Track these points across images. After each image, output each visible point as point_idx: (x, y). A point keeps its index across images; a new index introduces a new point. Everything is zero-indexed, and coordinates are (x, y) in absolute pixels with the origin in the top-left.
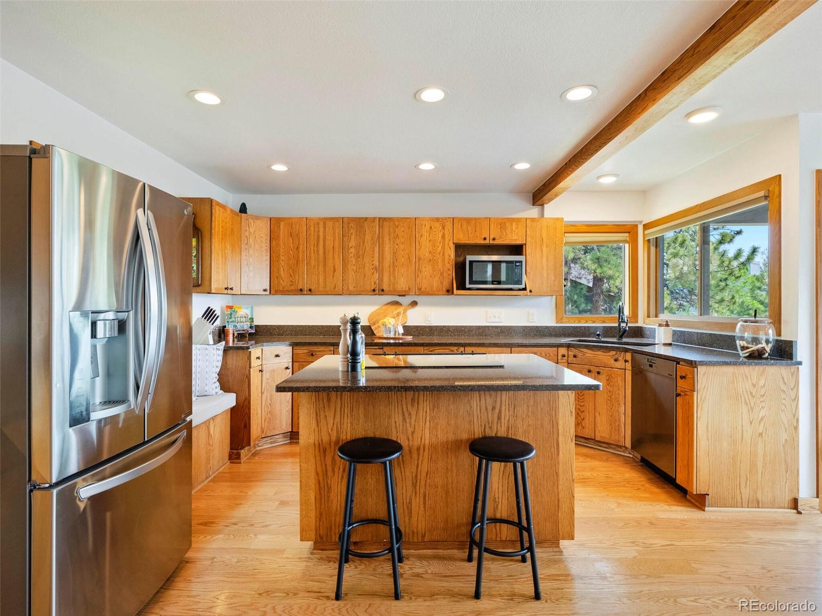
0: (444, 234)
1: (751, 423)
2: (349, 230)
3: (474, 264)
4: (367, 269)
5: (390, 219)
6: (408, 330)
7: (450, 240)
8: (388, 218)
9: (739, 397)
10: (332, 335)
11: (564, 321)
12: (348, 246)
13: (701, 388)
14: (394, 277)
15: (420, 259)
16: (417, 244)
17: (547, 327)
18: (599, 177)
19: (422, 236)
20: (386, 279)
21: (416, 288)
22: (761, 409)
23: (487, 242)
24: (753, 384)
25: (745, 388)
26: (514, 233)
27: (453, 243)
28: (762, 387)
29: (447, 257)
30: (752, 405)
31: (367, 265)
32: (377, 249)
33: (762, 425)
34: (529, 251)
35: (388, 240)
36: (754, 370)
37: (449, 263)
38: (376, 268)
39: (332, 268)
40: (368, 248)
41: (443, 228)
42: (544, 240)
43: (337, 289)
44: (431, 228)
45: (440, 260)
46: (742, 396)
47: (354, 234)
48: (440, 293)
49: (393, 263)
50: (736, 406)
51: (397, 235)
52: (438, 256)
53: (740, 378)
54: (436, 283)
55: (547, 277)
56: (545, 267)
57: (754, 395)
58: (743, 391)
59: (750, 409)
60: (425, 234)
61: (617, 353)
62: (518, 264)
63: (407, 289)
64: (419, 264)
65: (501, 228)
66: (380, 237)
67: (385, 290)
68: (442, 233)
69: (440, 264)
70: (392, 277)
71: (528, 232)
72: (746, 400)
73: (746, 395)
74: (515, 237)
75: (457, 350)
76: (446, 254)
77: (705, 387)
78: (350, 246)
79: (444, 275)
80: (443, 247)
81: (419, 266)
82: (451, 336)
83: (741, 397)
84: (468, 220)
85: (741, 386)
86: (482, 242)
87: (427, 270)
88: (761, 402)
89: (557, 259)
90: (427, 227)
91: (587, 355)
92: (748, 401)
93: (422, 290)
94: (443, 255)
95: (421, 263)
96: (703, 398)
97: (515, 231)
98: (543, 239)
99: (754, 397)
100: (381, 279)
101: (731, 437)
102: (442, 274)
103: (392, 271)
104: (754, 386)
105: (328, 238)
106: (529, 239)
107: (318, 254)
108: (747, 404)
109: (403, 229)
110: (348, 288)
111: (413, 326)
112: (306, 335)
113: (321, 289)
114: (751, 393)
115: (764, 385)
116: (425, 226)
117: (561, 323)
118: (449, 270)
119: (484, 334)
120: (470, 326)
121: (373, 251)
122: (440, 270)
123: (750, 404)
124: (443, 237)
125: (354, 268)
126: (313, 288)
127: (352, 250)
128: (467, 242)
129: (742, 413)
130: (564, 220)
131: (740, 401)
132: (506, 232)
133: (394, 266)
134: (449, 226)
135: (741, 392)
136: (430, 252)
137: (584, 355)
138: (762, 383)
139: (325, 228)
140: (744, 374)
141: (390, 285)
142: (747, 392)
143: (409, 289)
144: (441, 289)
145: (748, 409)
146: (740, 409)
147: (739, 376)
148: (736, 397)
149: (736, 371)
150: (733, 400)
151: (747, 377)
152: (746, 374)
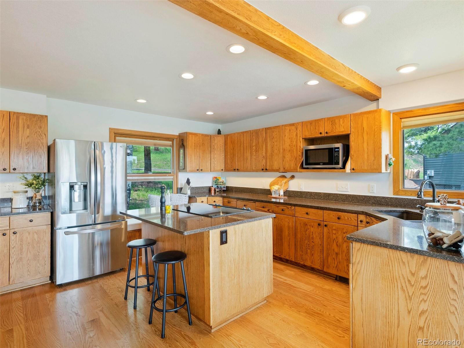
0: (297, 133)
1: (409, 312)
2: (253, 137)
3: (309, 152)
4: (260, 157)
5: (270, 128)
7: (300, 137)
8: (269, 128)
9: (395, 281)
10: (255, 193)
11: (400, 193)
12: (252, 146)
14: (272, 162)
15: (284, 150)
16: (283, 142)
18: (398, 69)
19: (285, 136)
20: (268, 164)
21: (283, 168)
22: (421, 301)
23: (323, 135)
24: (411, 272)
25: (403, 275)
26: (341, 126)
27: (303, 138)
28: (422, 278)
29: (298, 148)
30: (410, 294)
31: (260, 155)
32: (264, 146)
33: (423, 318)
34: (353, 138)
35: (269, 140)
36: (413, 258)
37: (300, 151)
38: (264, 157)
39: (246, 158)
40: (260, 146)
41: (297, 129)
42: (365, 129)
43: (248, 169)
44: (290, 130)
45: (295, 150)
46: (399, 281)
47: (255, 139)
48: (295, 171)
49: (272, 153)
51: (273, 137)
52: (294, 148)
53: (396, 262)
54: (293, 165)
55: (368, 158)
56: (366, 150)
57: (413, 284)
58: (399, 277)
59: (408, 298)
60: (287, 135)
62: (336, 150)
63: (278, 169)
64: (284, 154)
65: (332, 124)
66: (266, 139)
67: (267, 169)
68: (296, 132)
69: (295, 153)
70: (271, 162)
71: (352, 125)
72: (403, 287)
73: (403, 281)
74: (342, 129)
76: (298, 146)
77: (359, 261)
78: (253, 145)
79: (297, 159)
80: (296, 142)
81: (284, 155)
82: (313, 199)
83: (397, 282)
84: (311, 122)
85: (397, 272)
86: (320, 136)
87: (288, 156)
88: (421, 294)
89: (376, 143)
90: (288, 130)
93: (286, 169)
94: (297, 145)
95: (285, 152)
96: (358, 272)
97: (342, 126)
98: (363, 128)
99: (413, 286)
100: (266, 163)
101: (386, 318)
102: (296, 159)
103: (271, 158)
104: (413, 274)
105: (245, 142)
106: (353, 130)
107: (241, 151)
108: (404, 291)
109: (276, 133)
110: (252, 168)
111: (291, 191)
112: (245, 192)
113: (242, 169)
114: (409, 281)
115: (426, 277)
116: (287, 129)
117: (398, 195)
118: (300, 156)
119: (334, 199)
120: (324, 193)
122: (295, 156)
123: (408, 292)
124: (297, 135)
125: (255, 157)
126: (239, 169)
127: (254, 148)
128: (310, 137)
129: (398, 299)
131: (396, 285)
132: (335, 127)
133: (272, 155)
134: (300, 128)
135: (398, 277)
136: (290, 145)
138: (423, 273)
139: (243, 137)
140: (400, 260)
141: (270, 166)
142: (404, 278)
143: (279, 168)
144: (296, 169)
145: (406, 297)
146: (396, 293)
147: (395, 259)
148: (392, 280)
149: (391, 254)
150: (389, 283)
151: (404, 263)
152: (402, 260)
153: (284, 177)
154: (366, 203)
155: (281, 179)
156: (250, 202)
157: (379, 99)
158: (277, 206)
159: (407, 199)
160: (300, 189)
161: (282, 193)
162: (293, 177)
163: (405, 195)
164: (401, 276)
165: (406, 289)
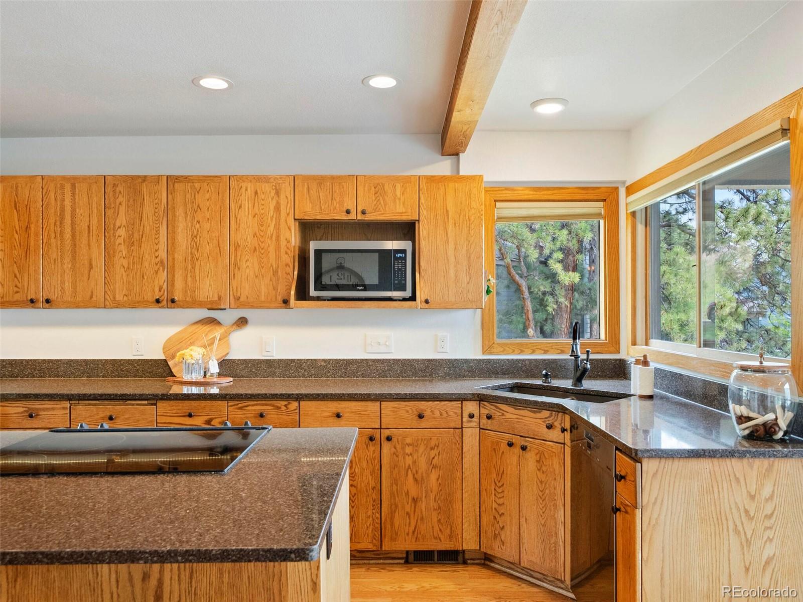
0: (278, 204)
1: (747, 569)
2: (116, 198)
3: (324, 255)
4: (146, 264)
5: (186, 177)
6: (228, 367)
7: (288, 214)
8: (182, 176)
9: (724, 518)
10: (103, 376)
11: (495, 350)
12: (114, 225)
13: (648, 502)
14: (194, 278)
15: (237, 246)
16: (233, 222)
17: (466, 361)
18: (535, 104)
19: (240, 207)
20: (179, 284)
21: (232, 297)
22: (766, 542)
23: (352, 216)
24: (749, 494)
25: (736, 503)
26: (397, 201)
27: (295, 219)
28: (767, 500)
29: (283, 243)
30: (749, 536)
31: (147, 257)
32: (163, 230)
33: (767, 573)
34: (425, 232)
35: (183, 214)
36: (752, 467)
37: (286, 253)
38: (162, 262)
39: (87, 265)
40: (147, 228)
41: (278, 193)
42: (450, 213)
43: (94, 298)
44: (256, 193)
45: (272, 249)
46: (730, 517)
47: (124, 204)
48: (273, 305)
49: (192, 254)
50: (717, 537)
51: (198, 206)
52: (269, 242)
53: (724, 483)
54: (264, 288)
55: (456, 276)
56: (452, 259)
57: (752, 515)
58: (731, 509)
59: (744, 544)
60: (246, 205)
61: (551, 416)
62: (399, 255)
63: (216, 298)
64: (236, 256)
65: (376, 193)
66: (169, 209)
67: (176, 299)
68: (274, 202)
69: (272, 255)
70: (189, 279)
71: (422, 200)
72: (736, 526)
73: (736, 515)
74: (400, 209)
75: (285, 406)
76: (282, 238)
77: (656, 499)
78: (118, 224)
79: (280, 273)
80: (277, 227)
81: (235, 260)
82: (304, 376)
83: (727, 519)
84: (320, 180)
85: (726, 500)
86: (344, 217)
87: (249, 266)
88: (766, 529)
89: (473, 246)
90: (250, 192)
91: (508, 416)
92: (740, 528)
93: (242, 299)
94: (278, 237)
95: (239, 254)
96: (653, 522)
97: (399, 199)
98: (447, 211)
99: (751, 519)
100: (171, 282)
101: (708, 598)
102: (275, 273)
103: (189, 267)
104: (752, 497)
105: (80, 211)
106: (424, 212)
107: (62, 239)
108: (738, 532)
109: (207, 196)
110: (114, 298)
111: (239, 360)
112: (58, 376)
113: (68, 298)
114: (746, 511)
115: (772, 497)
116: (246, 190)
117: (491, 354)
118: (287, 265)
119: (360, 373)
120: (336, 360)
121: (158, 232)
122: (272, 266)
123: (745, 533)
124: (277, 208)
125: (125, 263)
126: (53, 297)
127: (122, 232)
128: (318, 217)
129: (729, 551)
130: (485, 179)
131: (725, 527)
132: (384, 200)
133: (193, 259)
134: (287, 190)
135: (728, 510)
136: (255, 235)
137: (503, 415)
138: (767, 490)
139: (73, 194)
140: (732, 475)
141: (186, 292)
142: (738, 509)
143: (220, 298)
144: (274, 299)
145: (741, 543)
146: (726, 542)
147: (724, 478)
148: (718, 519)
149: (717, 468)
150: (713, 527)
151: (737, 480)
152: (735, 476)
153: (213, 321)
154: (431, 375)
155: (206, 328)
156: (133, 404)
157: (461, 155)
158: (240, 405)
159: (508, 360)
160: (266, 354)
161: (214, 368)
162: (242, 322)
163: (503, 352)
164: (733, 506)
165: (741, 530)
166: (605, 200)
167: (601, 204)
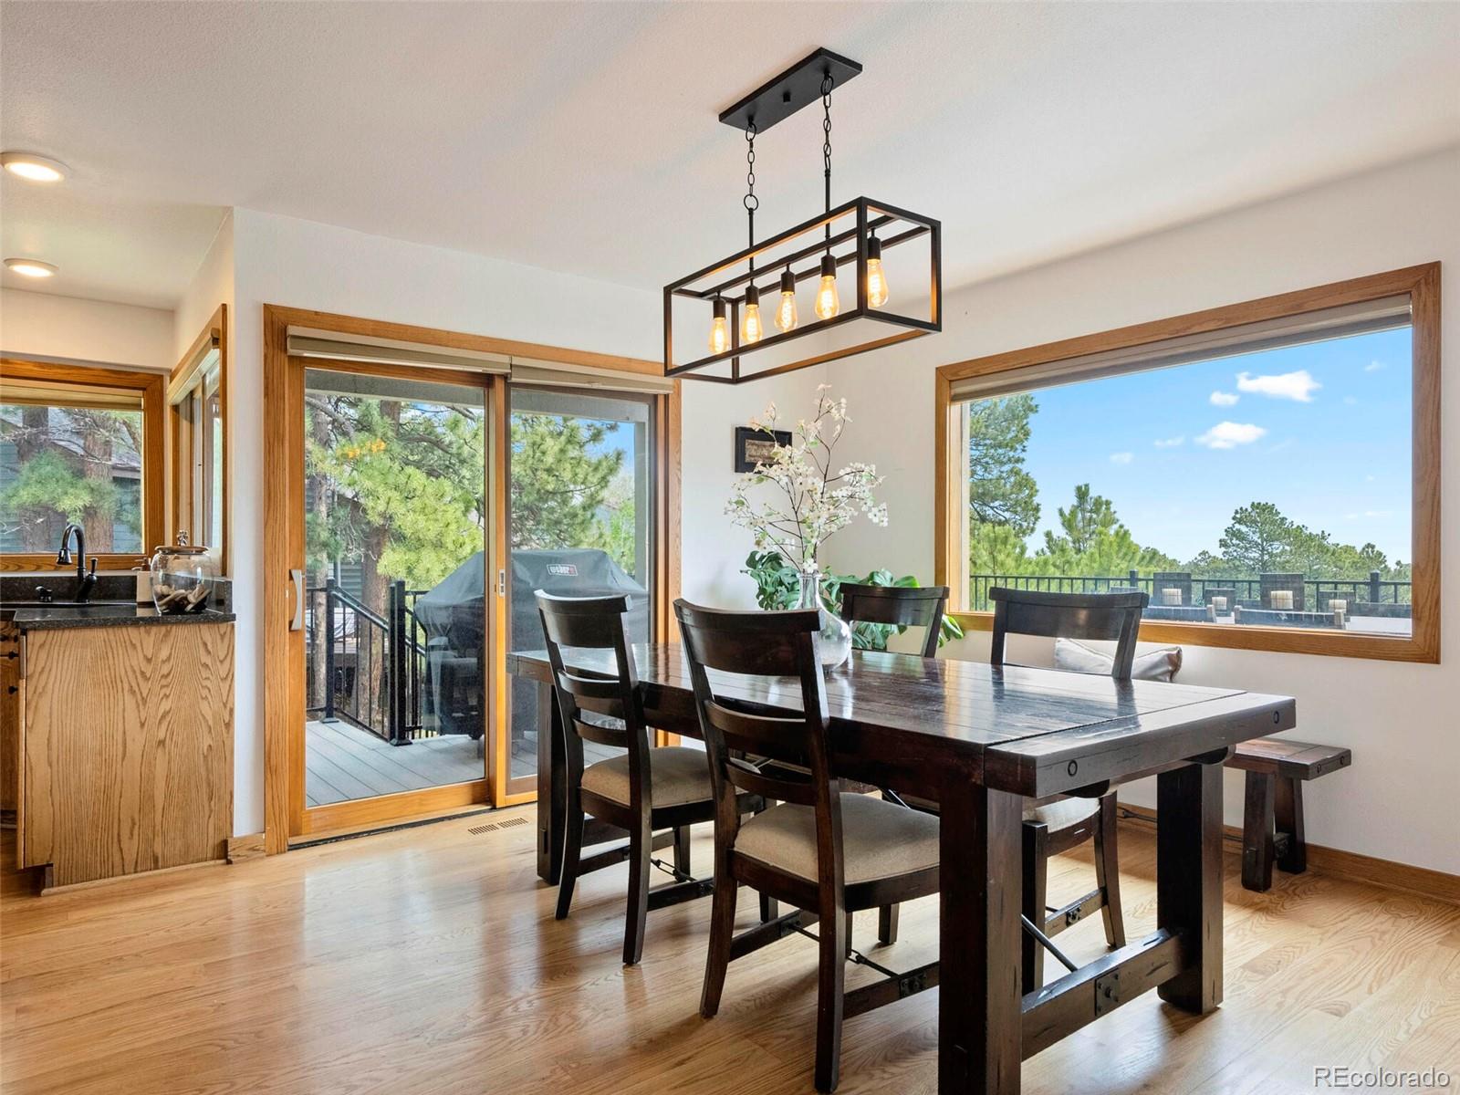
1: (142, 725)
9: (118, 681)
13: (35, 671)
22: (162, 698)
24: (145, 657)
25: (132, 667)
28: (163, 662)
30: (144, 695)
33: (164, 726)
46: (125, 680)
50: (111, 697)
53: (120, 649)
57: (148, 676)
58: (126, 672)
59: (140, 703)
72: (132, 687)
73: (132, 677)
77: (43, 668)
83: (122, 682)
85: (121, 665)
88: (163, 687)
92: (134, 685)
96: (39, 690)
99: (148, 679)
101: (101, 754)
104: (149, 661)
108: (132, 692)
114: (143, 673)
115: (169, 659)
123: (141, 693)
129: (124, 710)
131: (120, 689)
135: (123, 674)
138: (164, 654)
140: (128, 642)
142: (134, 672)
145: (137, 701)
146: (121, 703)
147: (119, 644)
148: (112, 682)
149: (112, 637)
150: (106, 691)
151: (134, 646)
152: (131, 642)
164: (129, 669)
165: (137, 690)
166: (144, 389)
167: (140, 393)
